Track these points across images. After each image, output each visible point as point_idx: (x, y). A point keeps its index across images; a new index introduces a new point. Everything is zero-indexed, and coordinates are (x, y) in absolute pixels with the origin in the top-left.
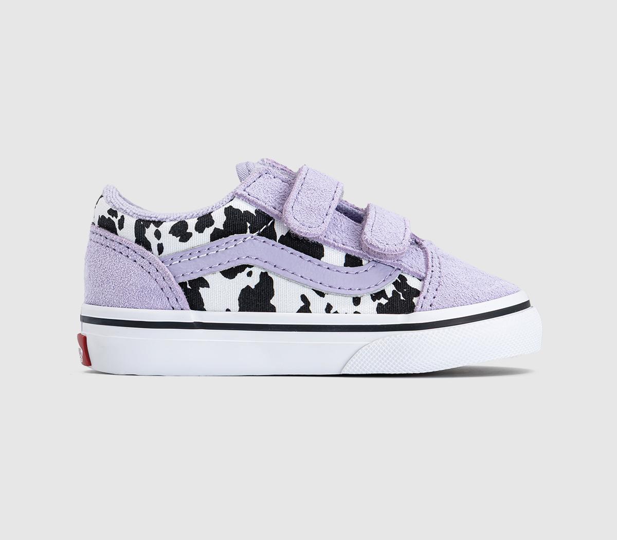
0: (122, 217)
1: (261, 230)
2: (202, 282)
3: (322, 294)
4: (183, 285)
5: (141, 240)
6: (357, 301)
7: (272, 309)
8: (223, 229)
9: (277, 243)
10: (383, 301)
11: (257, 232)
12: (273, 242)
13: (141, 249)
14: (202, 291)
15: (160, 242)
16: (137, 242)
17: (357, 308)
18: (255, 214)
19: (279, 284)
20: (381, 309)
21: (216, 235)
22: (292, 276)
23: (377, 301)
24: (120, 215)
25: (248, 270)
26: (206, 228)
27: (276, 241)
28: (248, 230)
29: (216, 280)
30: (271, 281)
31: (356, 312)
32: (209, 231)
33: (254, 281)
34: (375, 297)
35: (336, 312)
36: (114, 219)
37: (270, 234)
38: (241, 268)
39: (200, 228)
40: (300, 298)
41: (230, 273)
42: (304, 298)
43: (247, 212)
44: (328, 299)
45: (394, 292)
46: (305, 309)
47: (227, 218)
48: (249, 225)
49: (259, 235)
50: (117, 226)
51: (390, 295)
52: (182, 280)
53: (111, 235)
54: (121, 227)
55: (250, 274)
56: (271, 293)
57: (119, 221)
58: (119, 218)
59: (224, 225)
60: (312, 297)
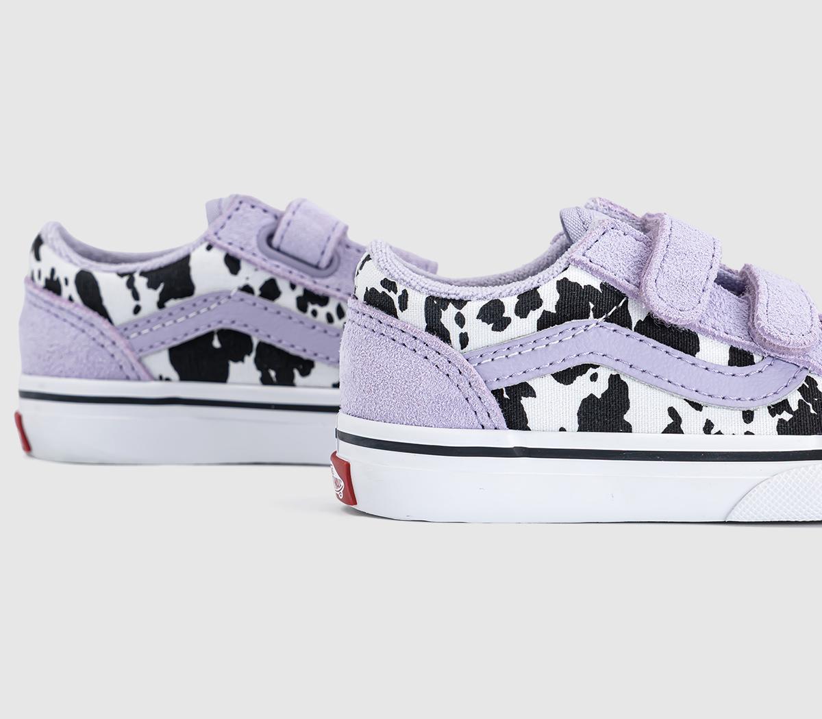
0: (405, 292)
1: (610, 314)
2: (526, 390)
3: (698, 407)
4: (497, 393)
5: (435, 328)
6: (748, 416)
7: (627, 428)
8: (555, 312)
9: (632, 332)
10: (786, 416)
11: (604, 317)
12: (626, 331)
13: (435, 340)
14: (526, 402)
15: (463, 330)
16: (429, 329)
17: (749, 427)
18: (600, 290)
19: (636, 392)
20: (783, 429)
21: (546, 322)
22: (656, 381)
23: (778, 417)
24: (400, 289)
25: (591, 371)
26: (531, 311)
27: (631, 329)
28: (591, 314)
29: (545, 386)
30: (625, 387)
31: (747, 433)
32: (535, 315)
33: (600, 388)
34: (774, 410)
35: (719, 433)
36: (391, 294)
37: (622, 319)
38: (582, 369)
39: (522, 311)
40: (667, 412)
41: (566, 377)
42: (672, 412)
43: (589, 287)
44: (707, 413)
45: (800, 402)
46: (675, 427)
47: (561, 297)
48: (592, 306)
49: (607, 320)
50: (397, 305)
51: (795, 407)
52: (496, 386)
53: (389, 319)
54: (404, 306)
55: (594, 378)
56: (625, 406)
57: (400, 297)
58: (400, 293)
59: (557, 307)
60: (684, 410)
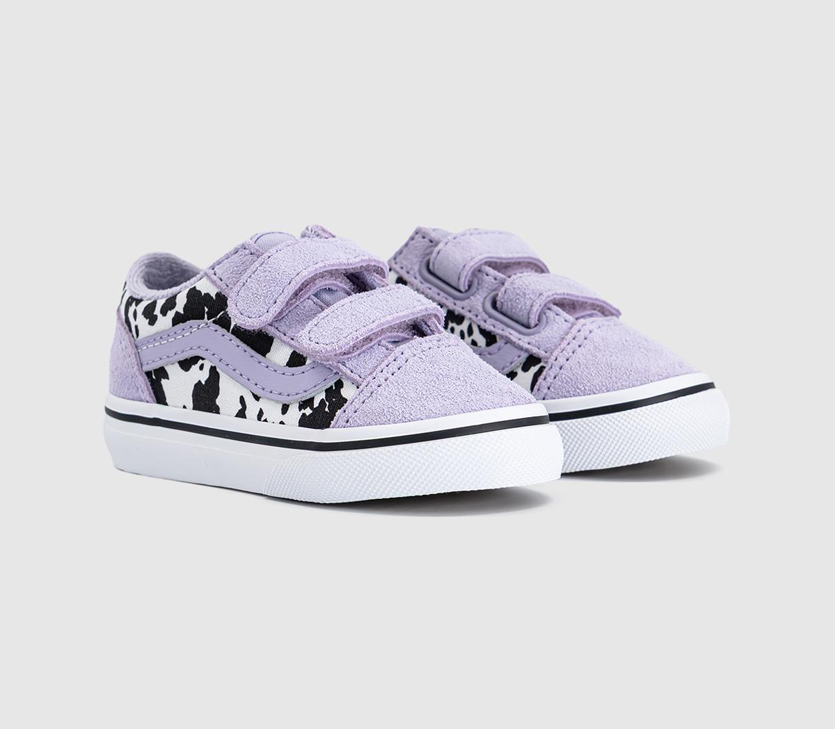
1: (218, 317)
2: (162, 373)
3: (257, 398)
4: (148, 374)
6: (285, 409)
7: (216, 410)
8: (182, 313)
9: (229, 334)
10: (308, 411)
11: (213, 319)
12: (224, 331)
14: (163, 382)
15: (136, 324)
17: (283, 418)
18: (214, 297)
19: (225, 383)
20: (304, 422)
21: (178, 320)
22: (234, 374)
23: (303, 411)
25: (200, 362)
26: (169, 311)
27: (229, 331)
28: (206, 315)
29: (174, 370)
30: (217, 376)
31: (282, 423)
32: (171, 314)
33: (204, 376)
34: (303, 406)
35: (265, 420)
37: (224, 323)
38: (195, 360)
39: (164, 312)
40: (239, 400)
41: (186, 364)
42: (242, 400)
43: (207, 295)
44: (262, 404)
45: (322, 401)
46: (241, 414)
47: (187, 301)
48: (206, 310)
49: (214, 322)
51: (316, 404)
52: (146, 368)
55: (201, 367)
56: (216, 392)
59: (185, 309)
60: (249, 400)
